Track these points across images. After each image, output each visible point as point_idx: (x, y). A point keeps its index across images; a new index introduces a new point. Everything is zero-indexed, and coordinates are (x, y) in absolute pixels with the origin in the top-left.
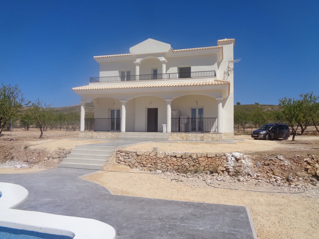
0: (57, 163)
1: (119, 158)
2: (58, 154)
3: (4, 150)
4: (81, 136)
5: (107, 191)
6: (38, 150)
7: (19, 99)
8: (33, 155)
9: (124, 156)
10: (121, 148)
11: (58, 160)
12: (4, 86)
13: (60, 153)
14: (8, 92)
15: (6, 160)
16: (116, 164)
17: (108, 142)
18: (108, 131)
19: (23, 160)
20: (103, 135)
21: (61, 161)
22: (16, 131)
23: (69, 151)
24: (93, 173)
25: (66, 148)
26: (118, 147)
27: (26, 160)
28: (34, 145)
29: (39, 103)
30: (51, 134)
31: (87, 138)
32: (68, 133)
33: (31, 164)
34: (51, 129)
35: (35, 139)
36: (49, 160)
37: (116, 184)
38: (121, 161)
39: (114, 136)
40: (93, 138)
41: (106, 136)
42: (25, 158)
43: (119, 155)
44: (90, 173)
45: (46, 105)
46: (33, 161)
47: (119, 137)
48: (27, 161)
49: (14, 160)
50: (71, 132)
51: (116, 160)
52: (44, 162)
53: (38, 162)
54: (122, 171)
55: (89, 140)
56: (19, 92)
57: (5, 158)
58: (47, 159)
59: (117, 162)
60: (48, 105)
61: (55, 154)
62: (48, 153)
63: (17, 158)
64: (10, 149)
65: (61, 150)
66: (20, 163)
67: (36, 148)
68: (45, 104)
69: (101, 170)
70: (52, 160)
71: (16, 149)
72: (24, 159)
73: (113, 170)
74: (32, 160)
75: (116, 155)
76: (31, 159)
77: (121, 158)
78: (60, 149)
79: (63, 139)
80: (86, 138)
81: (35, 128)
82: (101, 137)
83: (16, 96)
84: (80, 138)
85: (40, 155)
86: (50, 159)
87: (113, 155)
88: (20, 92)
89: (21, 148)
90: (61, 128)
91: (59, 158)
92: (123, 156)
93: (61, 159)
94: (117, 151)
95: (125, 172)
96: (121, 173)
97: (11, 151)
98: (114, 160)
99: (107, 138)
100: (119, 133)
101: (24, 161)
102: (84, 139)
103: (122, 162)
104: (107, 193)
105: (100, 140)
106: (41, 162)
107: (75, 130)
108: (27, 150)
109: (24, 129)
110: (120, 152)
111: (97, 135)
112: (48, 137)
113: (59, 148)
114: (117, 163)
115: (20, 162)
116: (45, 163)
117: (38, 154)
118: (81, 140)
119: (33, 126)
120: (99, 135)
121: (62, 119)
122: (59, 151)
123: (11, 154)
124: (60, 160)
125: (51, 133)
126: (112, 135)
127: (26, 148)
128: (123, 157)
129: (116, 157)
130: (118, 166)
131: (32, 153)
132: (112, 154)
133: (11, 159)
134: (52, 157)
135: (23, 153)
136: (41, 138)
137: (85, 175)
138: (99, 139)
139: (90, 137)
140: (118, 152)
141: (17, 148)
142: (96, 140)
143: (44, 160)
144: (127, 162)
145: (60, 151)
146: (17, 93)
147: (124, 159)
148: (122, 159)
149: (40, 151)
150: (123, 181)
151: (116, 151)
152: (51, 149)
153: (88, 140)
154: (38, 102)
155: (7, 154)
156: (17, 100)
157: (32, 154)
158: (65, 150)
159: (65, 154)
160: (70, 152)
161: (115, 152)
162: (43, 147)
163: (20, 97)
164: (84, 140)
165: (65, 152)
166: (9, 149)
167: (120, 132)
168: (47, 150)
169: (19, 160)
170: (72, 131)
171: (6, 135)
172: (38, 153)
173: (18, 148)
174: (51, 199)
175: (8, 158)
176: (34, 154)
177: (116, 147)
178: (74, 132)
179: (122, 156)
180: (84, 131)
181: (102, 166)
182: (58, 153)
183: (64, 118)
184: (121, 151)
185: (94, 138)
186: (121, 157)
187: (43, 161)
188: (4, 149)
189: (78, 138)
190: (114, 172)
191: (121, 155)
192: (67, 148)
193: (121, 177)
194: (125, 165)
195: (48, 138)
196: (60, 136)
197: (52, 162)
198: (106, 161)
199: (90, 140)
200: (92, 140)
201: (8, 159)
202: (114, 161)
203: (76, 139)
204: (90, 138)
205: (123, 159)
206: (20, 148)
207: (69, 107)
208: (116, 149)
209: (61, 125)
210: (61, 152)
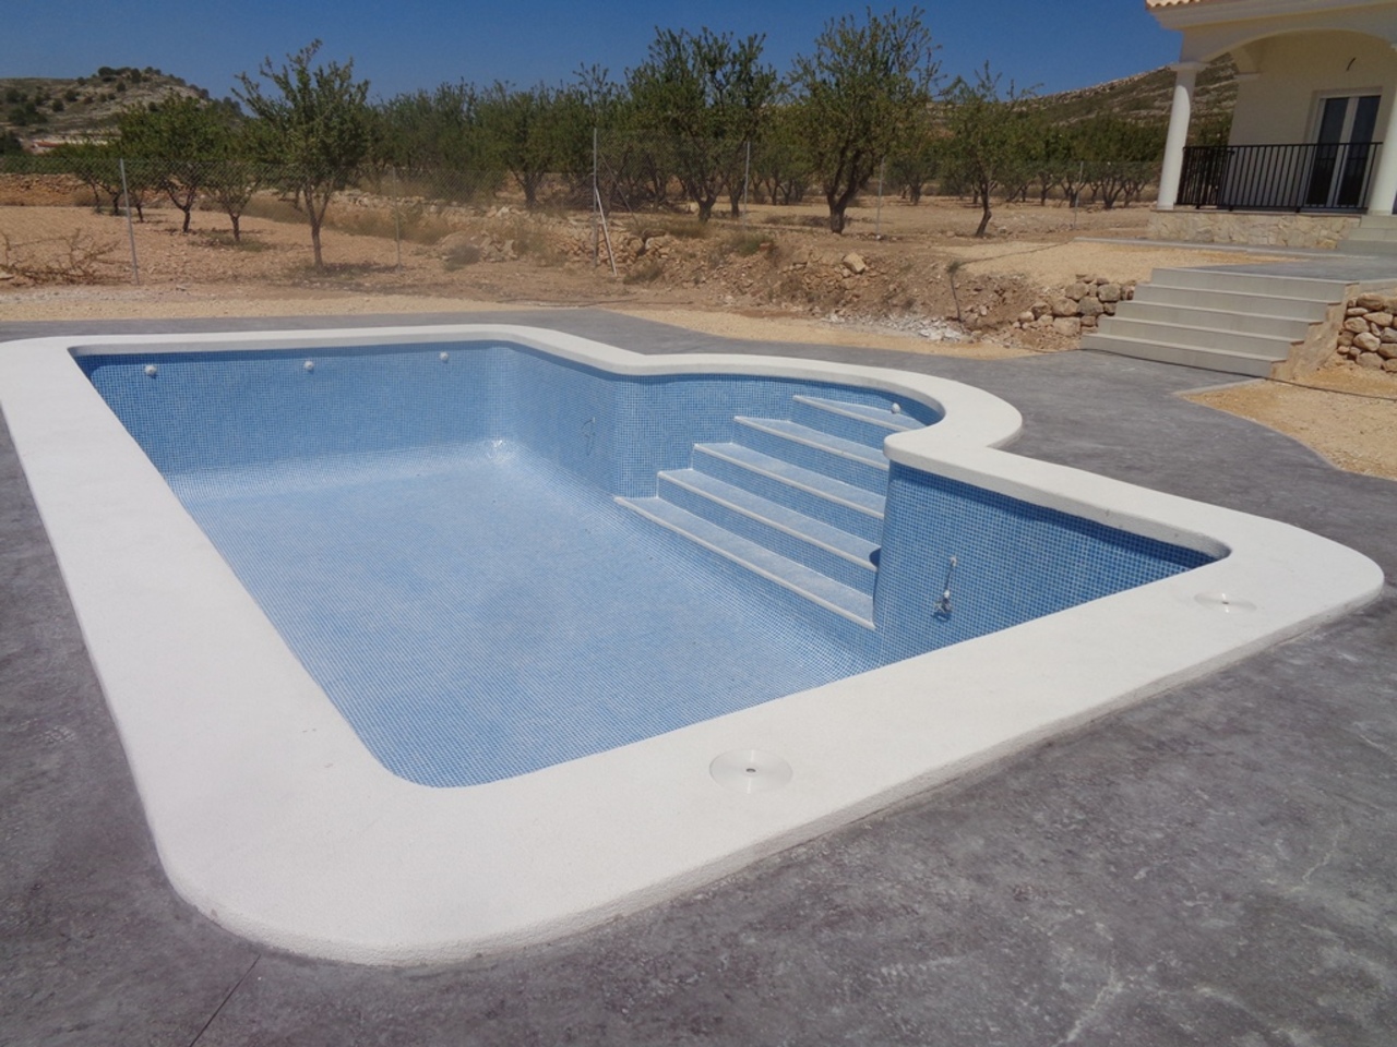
0: (1068, 337)
1: (1356, 334)
2: (1077, 301)
3: (883, 274)
4: (1159, 231)
5: (1312, 454)
6: (996, 279)
7: (918, 73)
8: (979, 299)
9: (1387, 329)
10: (1375, 291)
11: (1075, 323)
12: (875, 20)
13: (1087, 298)
14: (886, 40)
15: (890, 310)
16: (1338, 361)
17: (1293, 260)
18: (1298, 210)
19: (944, 314)
20: (1263, 227)
21: (1084, 328)
22: (878, 206)
23: (1121, 289)
24: (1231, 385)
25: (1111, 280)
26: (1362, 282)
27: (955, 315)
28: (976, 261)
29: (986, 82)
30: (1015, 218)
31: (1186, 241)
32: (1082, 216)
33: (972, 331)
34: (1008, 201)
35: (963, 239)
36: (1039, 321)
37: (1346, 437)
38: (1365, 350)
39: (1324, 232)
40: (1213, 241)
41: (1280, 232)
42: (953, 308)
43: (1359, 323)
44: (1216, 383)
45: (1017, 93)
46: (979, 321)
47: (1350, 239)
48: (958, 319)
49: (915, 312)
50: (1094, 214)
51: (1339, 345)
52: (1021, 328)
53: (998, 326)
54: (1367, 394)
55: (1195, 249)
56: (923, 38)
57: (884, 301)
58: (1033, 317)
59: (1341, 353)
60: (1024, 91)
61: (1063, 298)
62: (1035, 293)
63: (923, 304)
64: (901, 270)
65: (1088, 282)
66: (937, 324)
67: (987, 273)
68: (1012, 88)
69: (1267, 379)
70: (1050, 322)
71: (921, 271)
72: (949, 311)
73: (1321, 384)
74: (976, 316)
75: (1345, 319)
76: (972, 311)
77: (1369, 336)
78: (1087, 279)
79: (1076, 241)
80: (1178, 239)
81: (939, 194)
82: (1254, 238)
83: (911, 58)
84: (1152, 240)
85: (1004, 299)
86: (1044, 317)
87: (1328, 319)
88: (926, 39)
89: (936, 271)
90: (1044, 195)
91: (1079, 315)
92: (1381, 327)
93: (1087, 320)
94: (1351, 302)
95: (1382, 401)
96: (1364, 399)
97: (906, 280)
98: (1326, 343)
99: (1285, 241)
100: (1358, 220)
101: (948, 319)
102: (1174, 244)
103: (1370, 354)
104: (1311, 460)
105: (1250, 250)
106: (1010, 327)
107: (1108, 206)
108: (957, 276)
109: (899, 198)
110: (1368, 308)
111: (1237, 228)
112: (1004, 231)
113: (1079, 277)
114: (1341, 357)
115: (934, 319)
116: (1024, 330)
117: (996, 296)
118: (1158, 248)
119: (932, 188)
120: (1244, 228)
121: (1055, 150)
122: (1083, 288)
123: (904, 290)
124: (1082, 325)
125: (1011, 217)
126: (1313, 227)
127: (953, 269)
128: (1378, 333)
129: (1341, 327)
130: (1347, 371)
131: (976, 290)
132: (1327, 314)
133: (903, 307)
134: (1052, 309)
135: (944, 290)
136: (982, 237)
137: (1198, 387)
138: (1245, 244)
139: (1199, 238)
140: (1358, 305)
141: (925, 267)
142: (1229, 251)
143: (1019, 320)
144: (1394, 355)
145: (1087, 286)
146: (914, 46)
147: (1383, 342)
148: (1372, 341)
149: (1005, 284)
150: (1379, 432)
151: (1345, 302)
152: (1043, 277)
153: (1191, 249)
154: (984, 78)
155: (891, 287)
156: (912, 75)
157: (976, 293)
158: (1108, 283)
159: (1103, 302)
160: (1125, 296)
161: (1339, 304)
162: (1014, 270)
163: (922, 65)
164: (1173, 248)
165: (1107, 295)
166: (897, 271)
167: (1363, 216)
168: (1030, 281)
169: (931, 313)
170: (1097, 210)
171: (858, 221)
172: (997, 292)
173: (927, 270)
174: (1102, 447)
175: (895, 302)
176: (982, 293)
177: (1348, 285)
178: (1104, 213)
179: (1374, 326)
180: (1172, 209)
181: (1273, 362)
182: (1077, 297)
183: (1064, 149)
184: (1372, 304)
185: (1218, 243)
186: (1371, 331)
187: (1017, 324)
188: (882, 271)
189: (1145, 238)
190: (1324, 393)
191: (1369, 322)
192: (1117, 279)
193: (1366, 417)
194: (1382, 368)
195: (1005, 235)
196: (1051, 231)
197: (1049, 328)
198: (1294, 344)
199: (1201, 249)
200: (1209, 252)
201: (895, 306)
202: (1329, 346)
203: (1133, 244)
204: (1198, 242)
205: (1378, 340)
206: (934, 268)
207: (1078, 91)
208: (1351, 290)
209: (1048, 183)
210: (1088, 294)
